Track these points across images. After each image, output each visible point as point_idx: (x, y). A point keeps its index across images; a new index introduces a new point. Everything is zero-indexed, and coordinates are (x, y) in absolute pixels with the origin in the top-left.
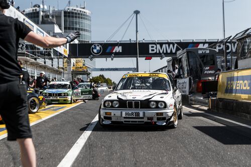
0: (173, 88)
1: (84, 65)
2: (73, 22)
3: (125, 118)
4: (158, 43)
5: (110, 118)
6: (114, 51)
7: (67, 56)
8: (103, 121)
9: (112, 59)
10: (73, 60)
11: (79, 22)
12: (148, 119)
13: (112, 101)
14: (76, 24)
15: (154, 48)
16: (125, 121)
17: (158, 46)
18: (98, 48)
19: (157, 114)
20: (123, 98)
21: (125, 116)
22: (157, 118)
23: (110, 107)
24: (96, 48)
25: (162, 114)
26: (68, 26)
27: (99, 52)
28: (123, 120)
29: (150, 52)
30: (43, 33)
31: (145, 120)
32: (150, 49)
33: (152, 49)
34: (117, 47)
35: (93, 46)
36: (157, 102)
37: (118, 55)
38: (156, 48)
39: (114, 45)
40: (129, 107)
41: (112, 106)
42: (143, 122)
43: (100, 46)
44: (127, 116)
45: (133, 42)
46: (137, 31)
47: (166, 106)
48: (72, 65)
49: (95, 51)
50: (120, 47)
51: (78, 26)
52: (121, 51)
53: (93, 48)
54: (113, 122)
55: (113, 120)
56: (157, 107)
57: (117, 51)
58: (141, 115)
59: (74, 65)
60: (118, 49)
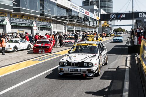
0: (100, 52)
1: (108, 24)
2: (104, 4)
3: (70, 72)
4: (143, 12)
5: (63, 71)
6: (121, 17)
7: (99, 20)
8: (59, 73)
9: (121, 21)
10: (102, 22)
11: (107, 4)
12: (83, 72)
13: (64, 62)
14: (106, 4)
15: (142, 15)
16: (71, 73)
17: (144, 14)
18: (114, 16)
19: (88, 70)
20: (70, 61)
21: (70, 71)
22: (88, 72)
23: (63, 65)
24: (112, 16)
25: (90, 70)
26: (102, 6)
27: (114, 17)
28: (70, 73)
29: (139, 17)
30: (84, 10)
31: (82, 73)
32: (140, 15)
33: (141, 15)
34: (123, 15)
35: (111, 15)
36: (88, 63)
37: (123, 19)
38: (143, 15)
39: (121, 14)
40: (73, 66)
41: (64, 65)
42: (80, 74)
43: (115, 15)
44: (71, 71)
45: (131, 12)
46: (133, 7)
47: (92, 65)
48: (102, 24)
49: (112, 17)
50: (125, 15)
51: (107, 6)
52: (125, 17)
53: (111, 16)
54: (64, 74)
55: (64, 72)
56: (88, 66)
57: (123, 17)
58: (79, 71)
59: (103, 24)
60: (124, 16)
